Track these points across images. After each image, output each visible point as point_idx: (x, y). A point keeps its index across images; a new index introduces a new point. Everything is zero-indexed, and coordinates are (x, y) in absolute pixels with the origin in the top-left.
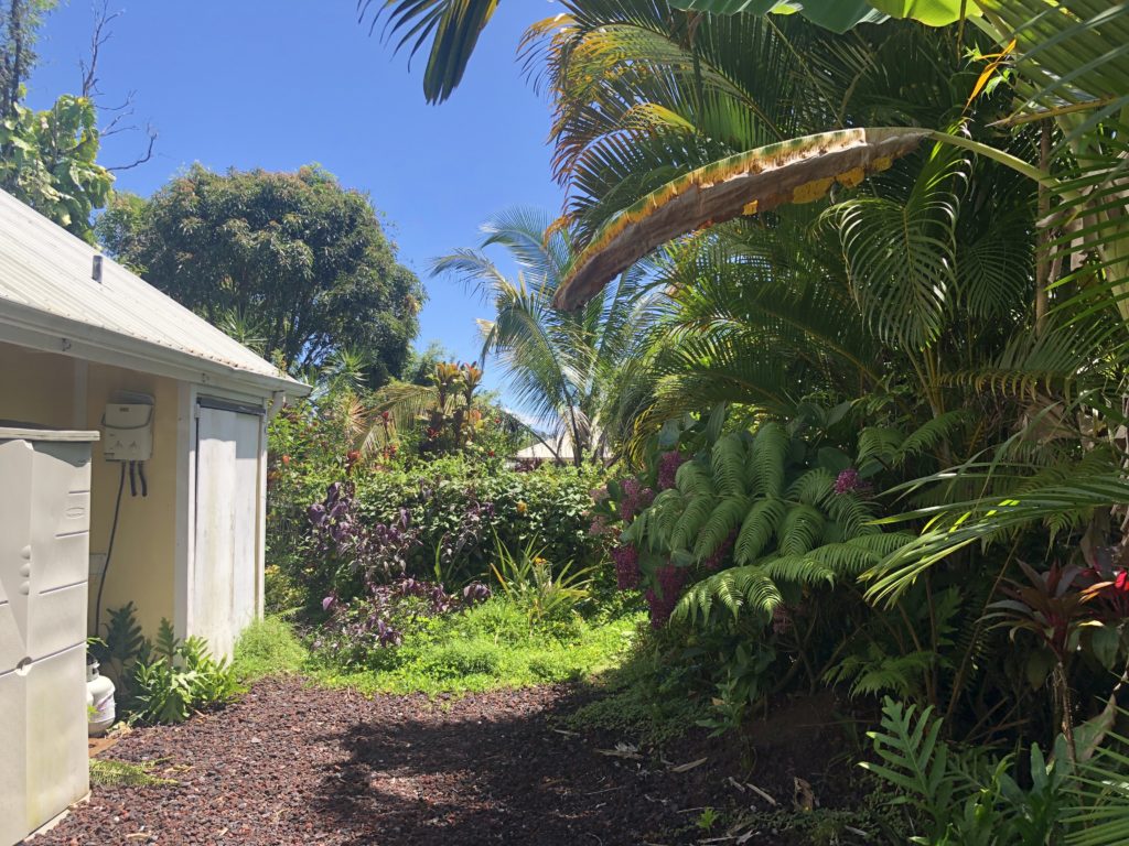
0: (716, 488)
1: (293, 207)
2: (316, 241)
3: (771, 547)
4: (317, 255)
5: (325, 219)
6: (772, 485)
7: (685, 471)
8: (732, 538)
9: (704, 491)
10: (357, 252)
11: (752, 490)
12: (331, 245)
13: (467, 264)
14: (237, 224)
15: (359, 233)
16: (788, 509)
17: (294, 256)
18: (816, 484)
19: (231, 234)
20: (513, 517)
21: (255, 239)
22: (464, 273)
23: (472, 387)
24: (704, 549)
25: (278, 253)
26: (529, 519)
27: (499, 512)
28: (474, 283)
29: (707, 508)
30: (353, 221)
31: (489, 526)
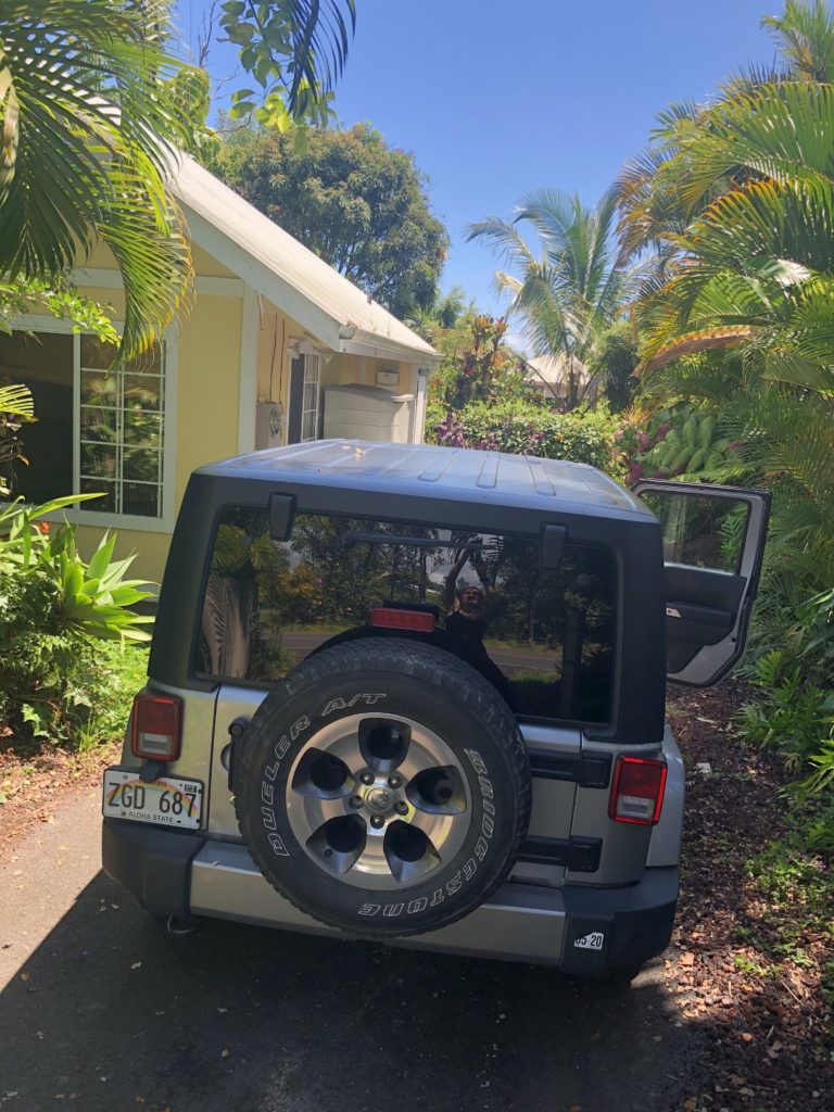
0: (682, 443)
1: (354, 168)
2: (373, 197)
3: (701, 467)
4: (374, 211)
5: (379, 178)
6: (705, 443)
7: (671, 434)
8: (687, 464)
9: (678, 444)
10: (402, 207)
11: (697, 444)
12: (384, 202)
13: (497, 230)
14: (314, 183)
15: (405, 191)
16: (710, 454)
17: (357, 211)
18: (723, 444)
19: (309, 191)
20: (553, 442)
21: (326, 195)
22: (493, 239)
23: (499, 337)
24: (675, 467)
25: (345, 208)
26: (563, 444)
27: (546, 438)
28: (501, 247)
29: (678, 451)
30: (400, 178)
31: (541, 446)
